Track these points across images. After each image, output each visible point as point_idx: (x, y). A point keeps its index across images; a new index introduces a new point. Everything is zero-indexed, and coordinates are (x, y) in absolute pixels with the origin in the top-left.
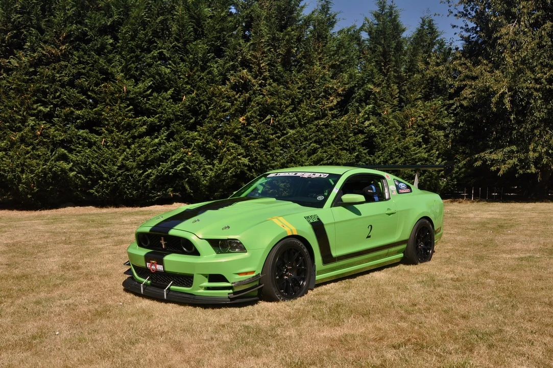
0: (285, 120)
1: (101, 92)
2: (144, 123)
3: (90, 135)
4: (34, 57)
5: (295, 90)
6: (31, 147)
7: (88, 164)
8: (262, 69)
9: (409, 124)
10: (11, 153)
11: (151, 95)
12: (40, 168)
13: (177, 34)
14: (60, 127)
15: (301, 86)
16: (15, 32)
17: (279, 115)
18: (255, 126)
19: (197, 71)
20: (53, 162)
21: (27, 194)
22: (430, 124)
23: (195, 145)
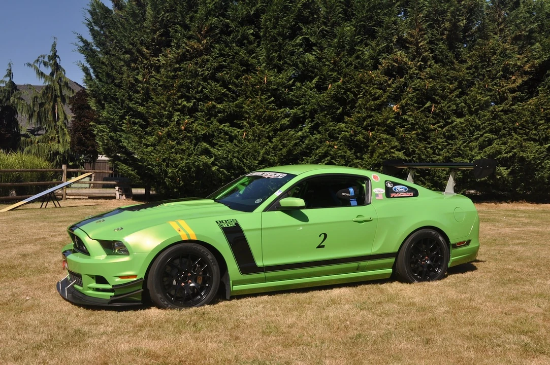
1: (242, 84)
2: (287, 116)
3: (231, 129)
4: (178, 54)
5: (463, 71)
6: (175, 142)
7: (229, 158)
8: (420, 49)
10: (158, 148)
11: (293, 84)
12: (183, 162)
13: (325, 18)
14: (203, 121)
15: (471, 66)
16: (162, 30)
17: (442, 101)
18: (411, 115)
19: (344, 56)
20: (196, 157)
21: (174, 188)
23: (341, 137)
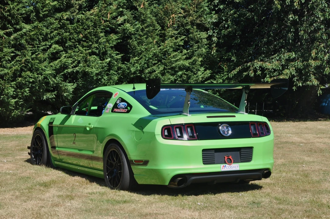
0: (18, 10)
9: (169, 23)
17: (10, 2)
22: (192, 23)
